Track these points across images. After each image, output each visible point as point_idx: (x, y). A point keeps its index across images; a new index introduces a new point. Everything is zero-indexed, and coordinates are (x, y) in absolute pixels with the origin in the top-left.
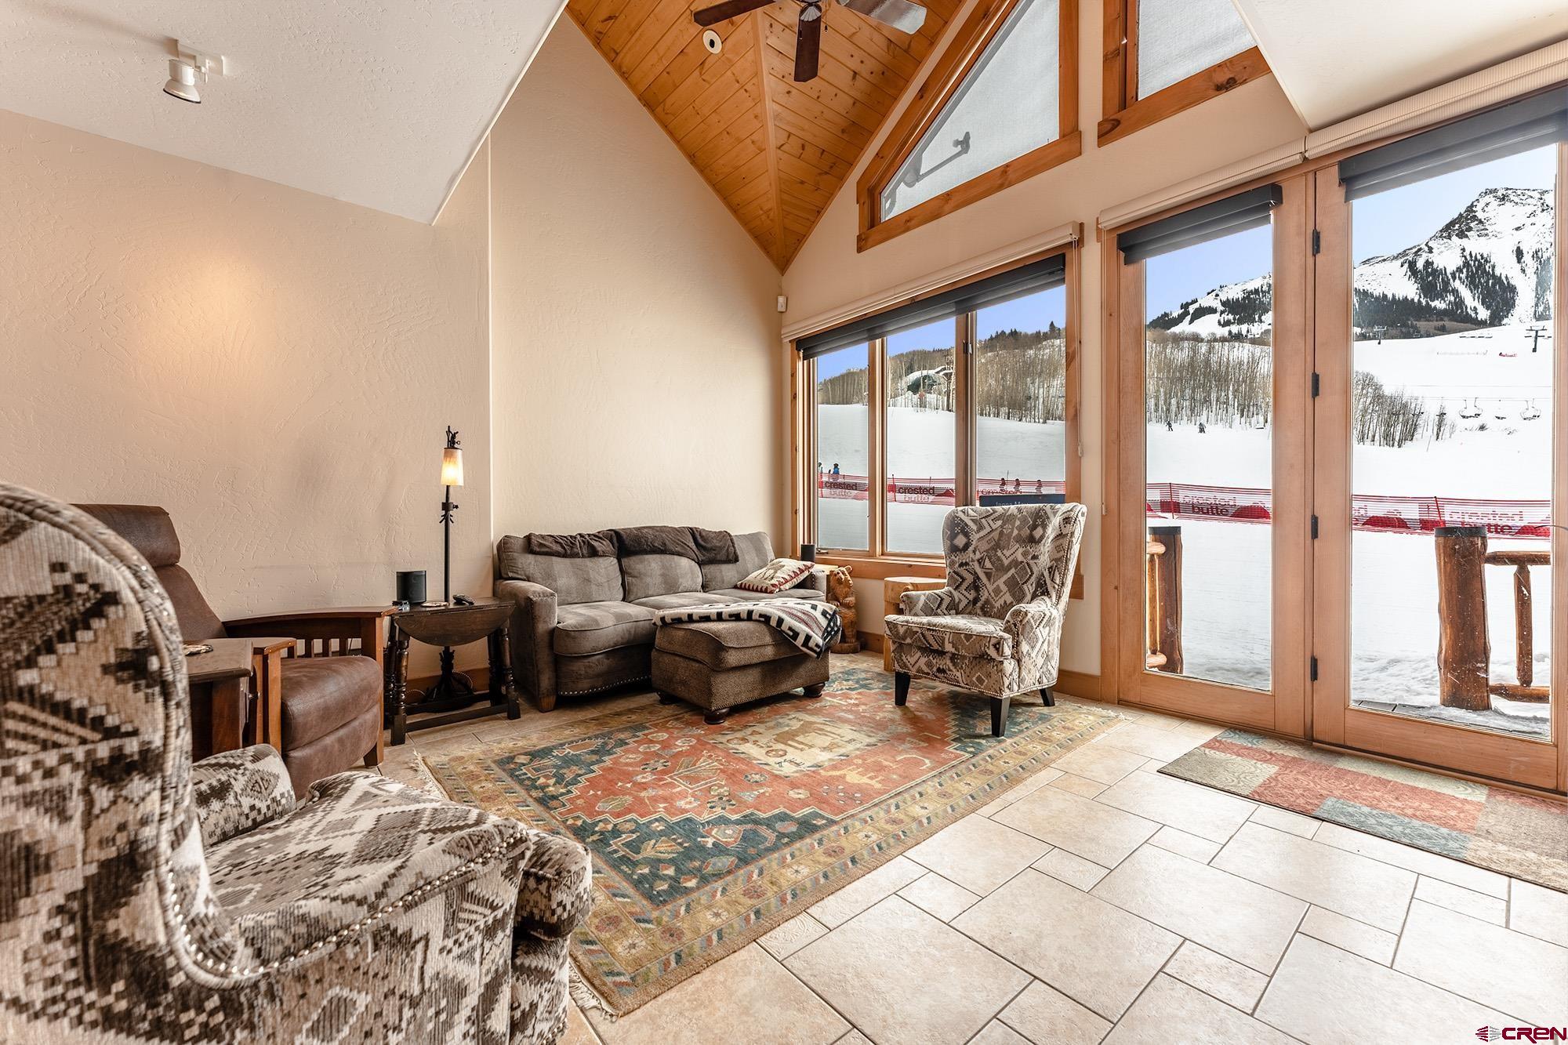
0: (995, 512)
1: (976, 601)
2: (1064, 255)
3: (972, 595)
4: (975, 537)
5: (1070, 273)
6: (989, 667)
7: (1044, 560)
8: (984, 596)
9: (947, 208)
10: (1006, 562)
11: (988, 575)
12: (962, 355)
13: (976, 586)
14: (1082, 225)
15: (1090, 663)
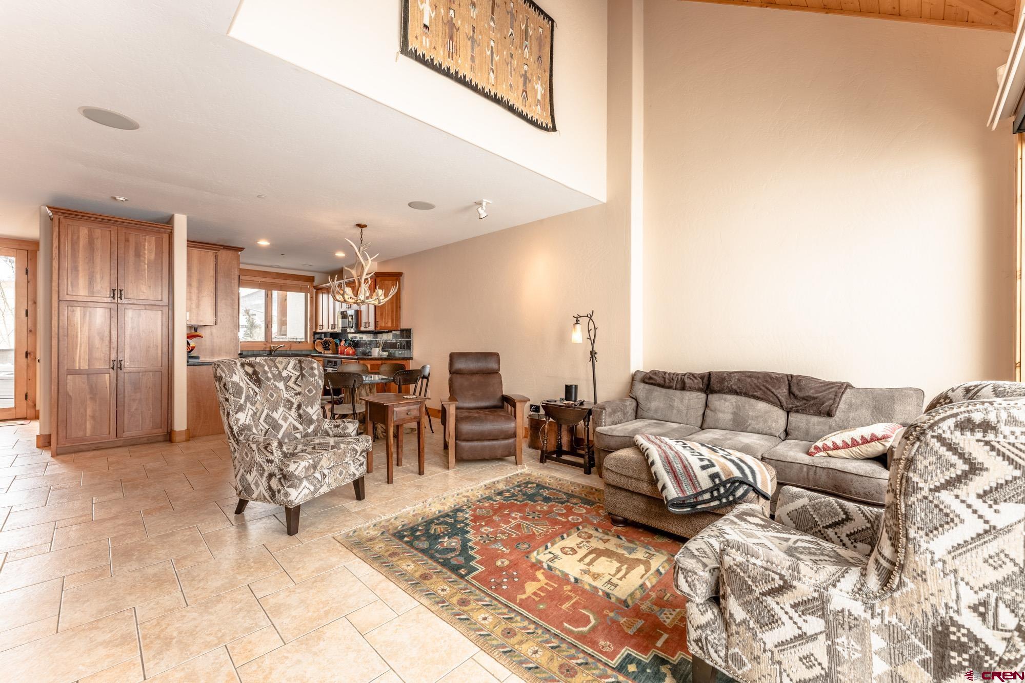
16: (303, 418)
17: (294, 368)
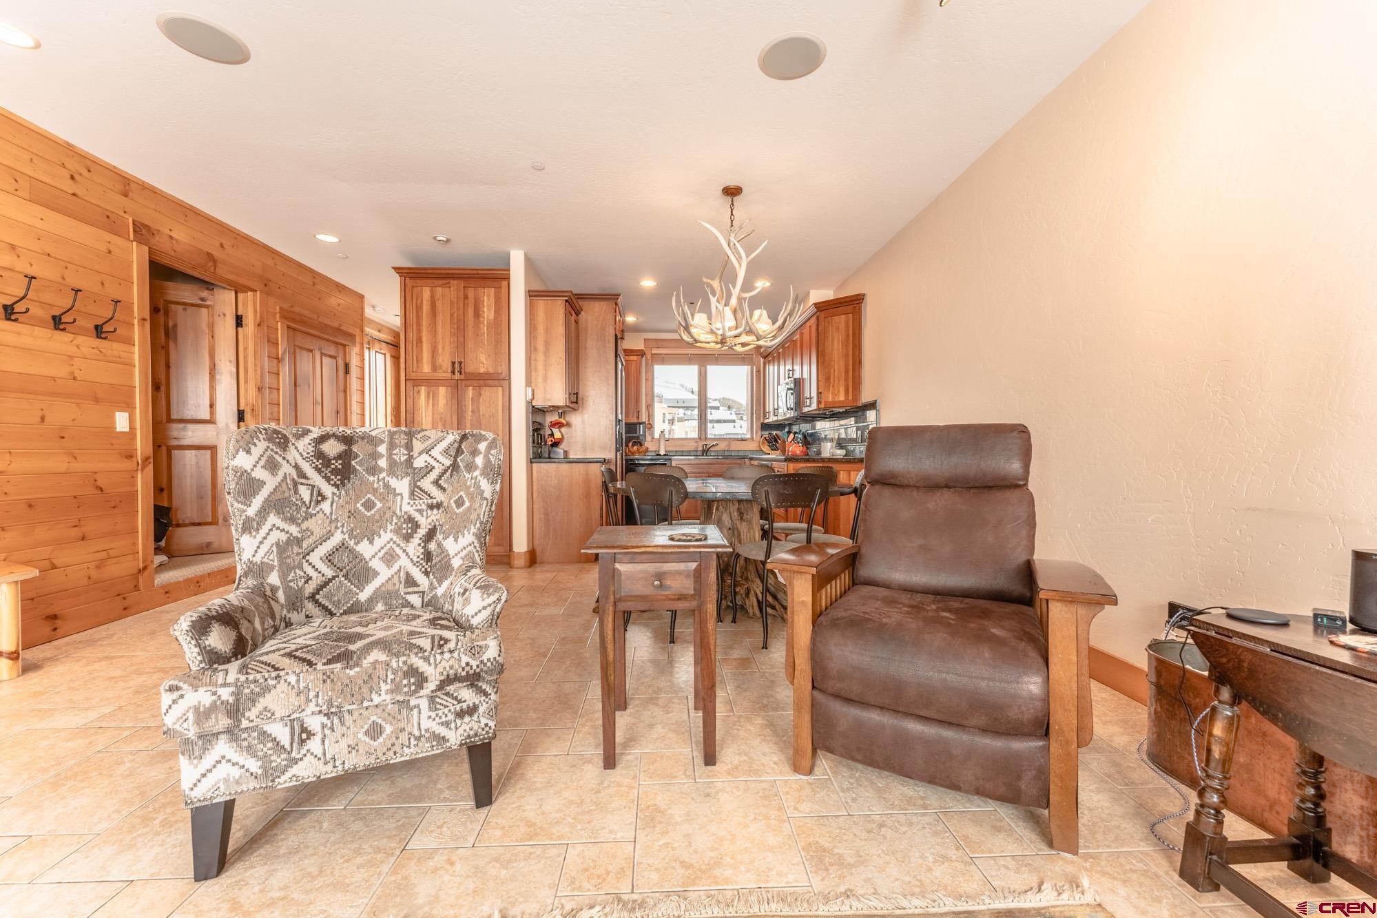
16: (433, 562)
17: (446, 452)
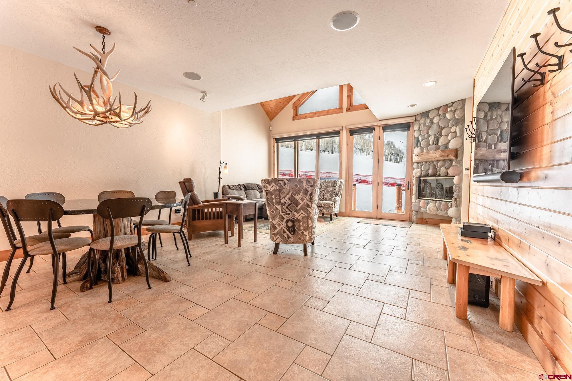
0: (326, 181)
1: (323, 198)
2: (339, 132)
3: (323, 197)
4: (323, 186)
5: (340, 135)
6: (330, 208)
7: (337, 190)
8: (325, 197)
9: (315, 116)
10: (329, 191)
11: (326, 193)
12: (317, 147)
13: (323, 195)
14: (343, 126)
15: (343, 210)
